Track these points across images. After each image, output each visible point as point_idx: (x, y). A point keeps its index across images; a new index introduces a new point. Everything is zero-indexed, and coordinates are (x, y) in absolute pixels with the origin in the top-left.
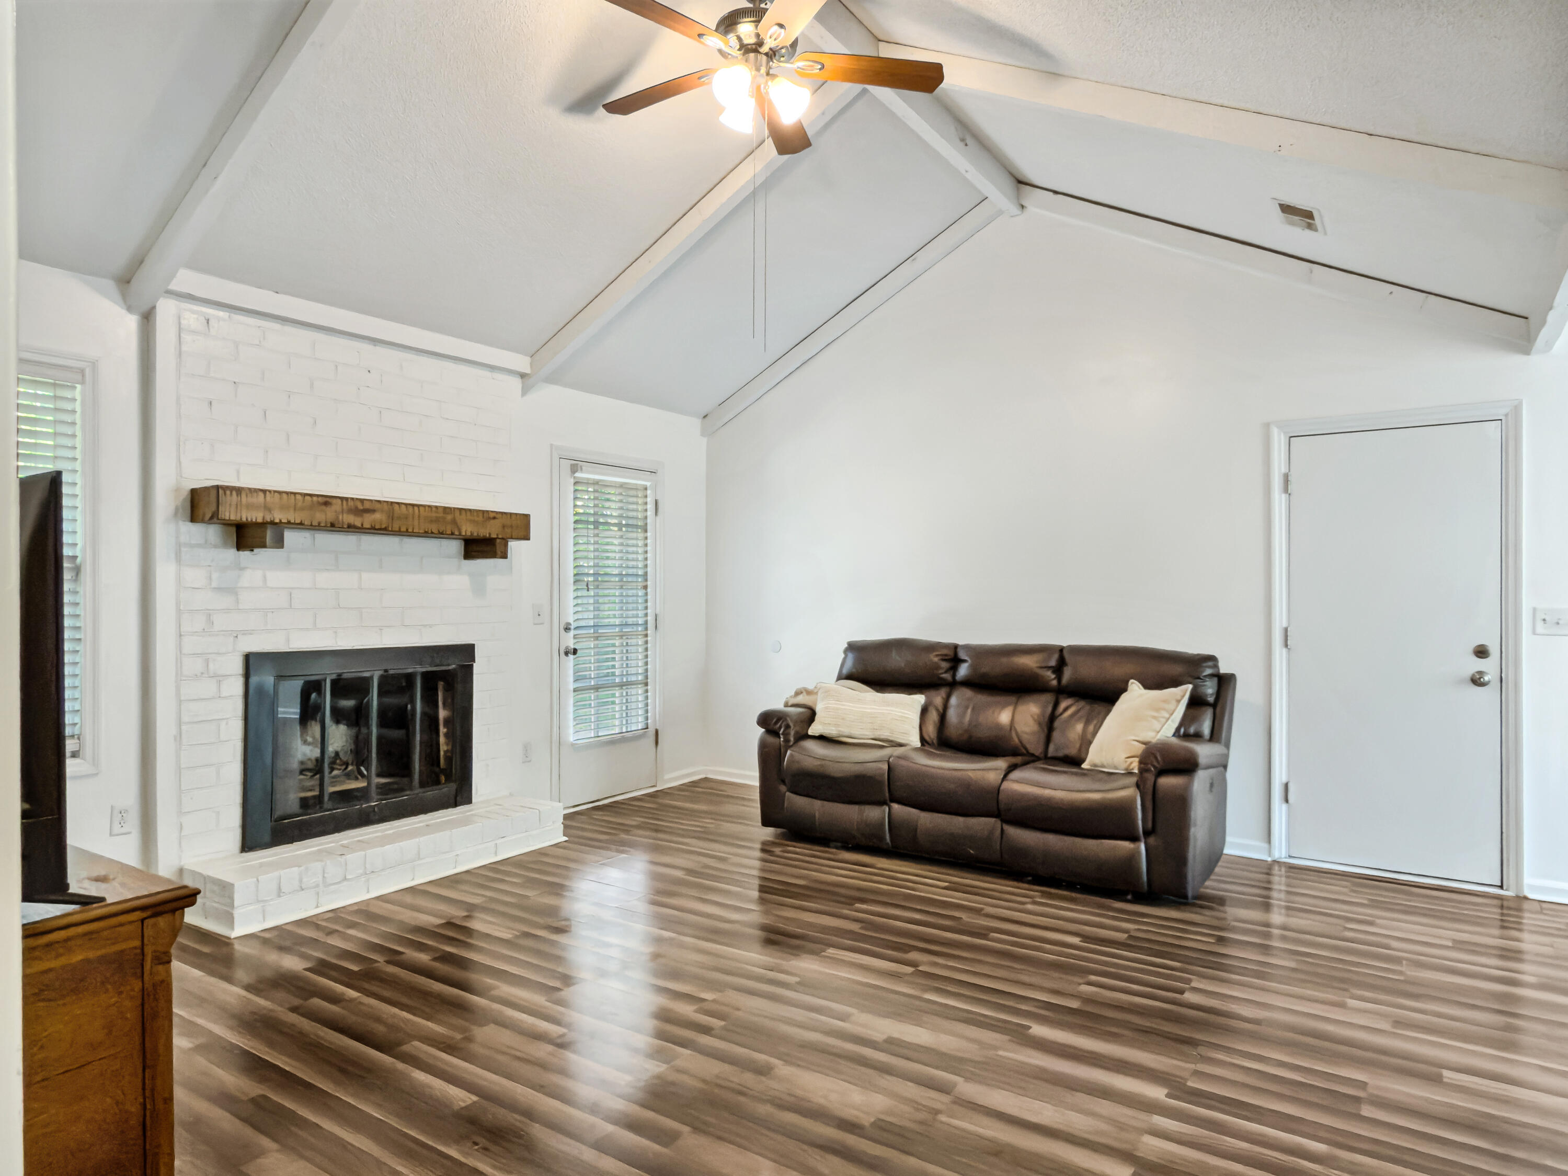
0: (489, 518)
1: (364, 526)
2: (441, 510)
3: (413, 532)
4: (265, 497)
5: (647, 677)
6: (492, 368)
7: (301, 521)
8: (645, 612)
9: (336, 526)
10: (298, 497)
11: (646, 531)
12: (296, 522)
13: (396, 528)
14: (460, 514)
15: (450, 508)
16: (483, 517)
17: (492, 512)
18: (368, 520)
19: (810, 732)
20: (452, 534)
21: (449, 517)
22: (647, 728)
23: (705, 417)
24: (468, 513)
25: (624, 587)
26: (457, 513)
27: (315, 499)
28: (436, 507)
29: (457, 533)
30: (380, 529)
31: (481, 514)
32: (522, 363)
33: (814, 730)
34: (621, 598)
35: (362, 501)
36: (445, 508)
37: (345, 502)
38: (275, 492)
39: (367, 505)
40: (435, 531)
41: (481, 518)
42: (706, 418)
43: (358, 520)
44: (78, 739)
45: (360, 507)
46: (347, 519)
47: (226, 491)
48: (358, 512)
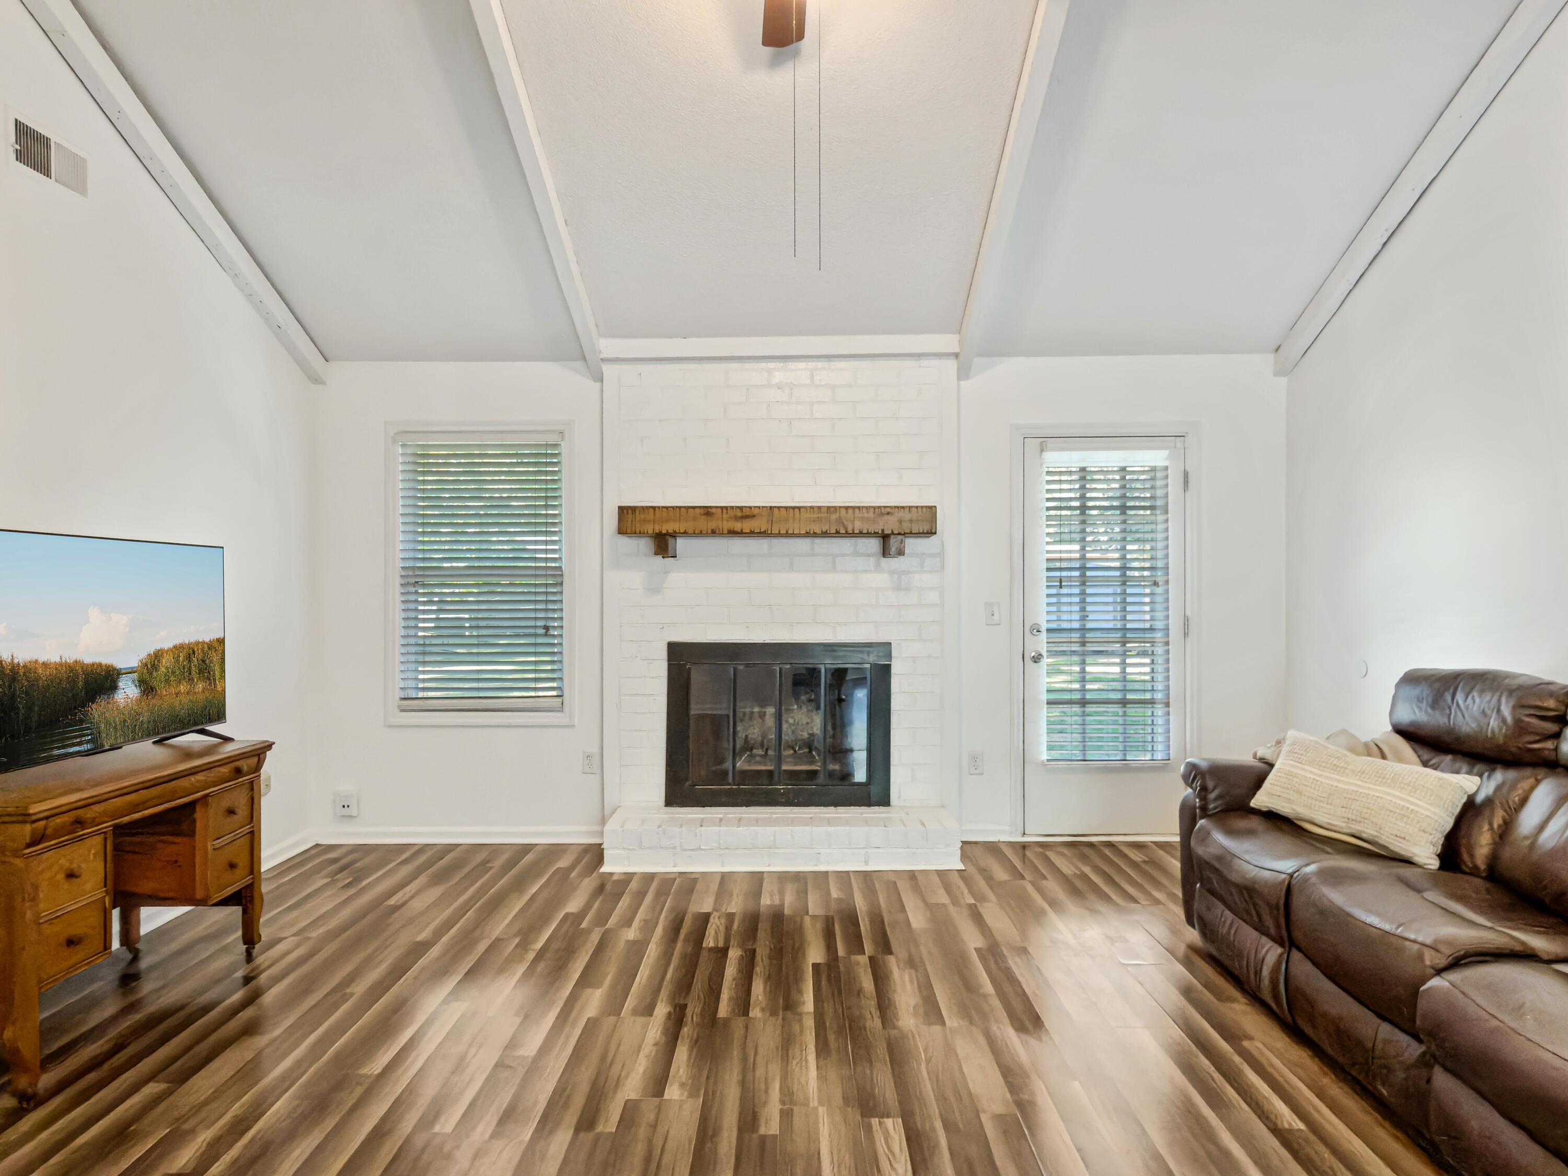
0: (882, 514)
1: (744, 531)
2: (824, 510)
3: (793, 534)
4: (654, 514)
5: (1168, 695)
6: (919, 356)
7: (685, 531)
8: (1165, 613)
9: (717, 532)
10: (683, 510)
11: (1166, 512)
12: (681, 532)
13: (775, 531)
14: (847, 512)
15: (835, 507)
16: (874, 513)
17: (885, 507)
18: (747, 526)
19: (1254, 803)
20: (837, 532)
21: (834, 517)
22: (1169, 760)
23: (1277, 350)
24: (857, 511)
25: (1128, 584)
26: (843, 511)
27: (697, 510)
28: (819, 508)
29: (843, 531)
30: (760, 533)
31: (872, 510)
32: (947, 342)
33: (1260, 800)
34: (1123, 596)
35: (741, 508)
36: (828, 508)
37: (725, 511)
38: (663, 507)
39: (747, 512)
40: (818, 531)
41: (871, 515)
42: (1279, 352)
43: (738, 526)
44: (559, 700)
45: (739, 514)
46: (727, 525)
47: (623, 511)
48: (737, 518)
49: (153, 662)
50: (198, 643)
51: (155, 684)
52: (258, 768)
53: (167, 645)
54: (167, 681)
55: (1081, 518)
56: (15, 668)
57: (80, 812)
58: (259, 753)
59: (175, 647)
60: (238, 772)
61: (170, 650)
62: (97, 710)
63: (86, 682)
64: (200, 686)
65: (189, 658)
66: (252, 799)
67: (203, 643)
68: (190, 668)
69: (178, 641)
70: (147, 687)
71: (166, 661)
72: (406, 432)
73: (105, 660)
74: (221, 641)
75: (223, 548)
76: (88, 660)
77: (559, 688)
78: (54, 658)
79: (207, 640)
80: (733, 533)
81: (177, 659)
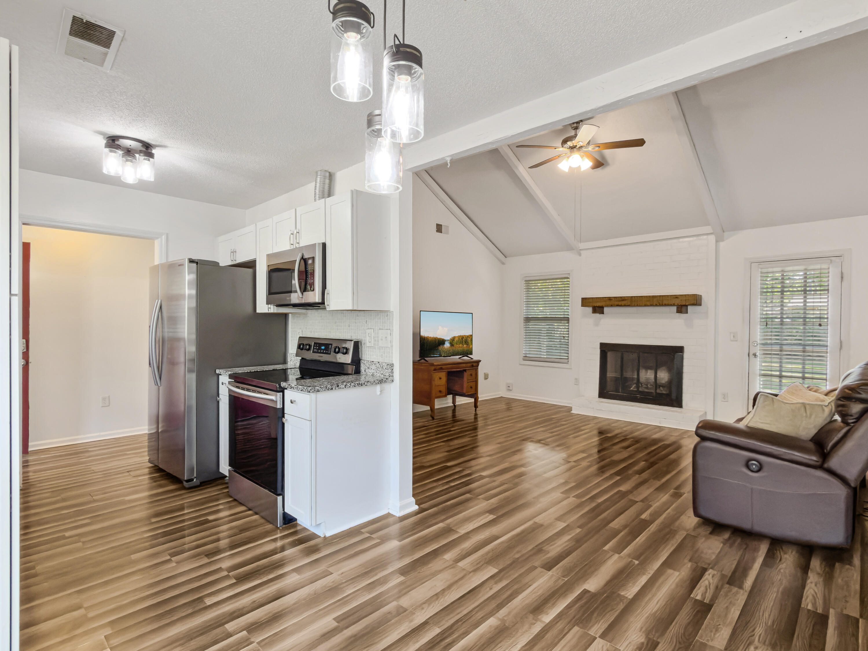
1: (623, 305)
7: (607, 305)
10: (602, 298)
11: (828, 292)
12: (605, 305)
13: (633, 305)
17: (675, 295)
18: (623, 303)
25: (806, 325)
30: (628, 305)
43: (620, 303)
44: (567, 360)
45: (620, 299)
46: (617, 303)
47: (583, 299)
48: (619, 301)
49: (453, 339)
50: (465, 335)
51: (453, 344)
52: (478, 366)
53: (457, 335)
54: (457, 344)
55: (782, 296)
56: (425, 337)
57: (442, 366)
58: (478, 362)
59: (459, 336)
60: (473, 366)
61: (457, 337)
62: (440, 348)
63: (438, 342)
64: (465, 346)
65: (462, 339)
66: (476, 373)
67: (466, 336)
68: (462, 341)
69: (459, 335)
70: (452, 344)
71: (456, 339)
72: (527, 277)
73: (442, 338)
74: (472, 336)
75: (472, 313)
76: (439, 337)
77: (568, 356)
78: (432, 336)
79: (467, 335)
80: (618, 306)
81: (459, 339)
